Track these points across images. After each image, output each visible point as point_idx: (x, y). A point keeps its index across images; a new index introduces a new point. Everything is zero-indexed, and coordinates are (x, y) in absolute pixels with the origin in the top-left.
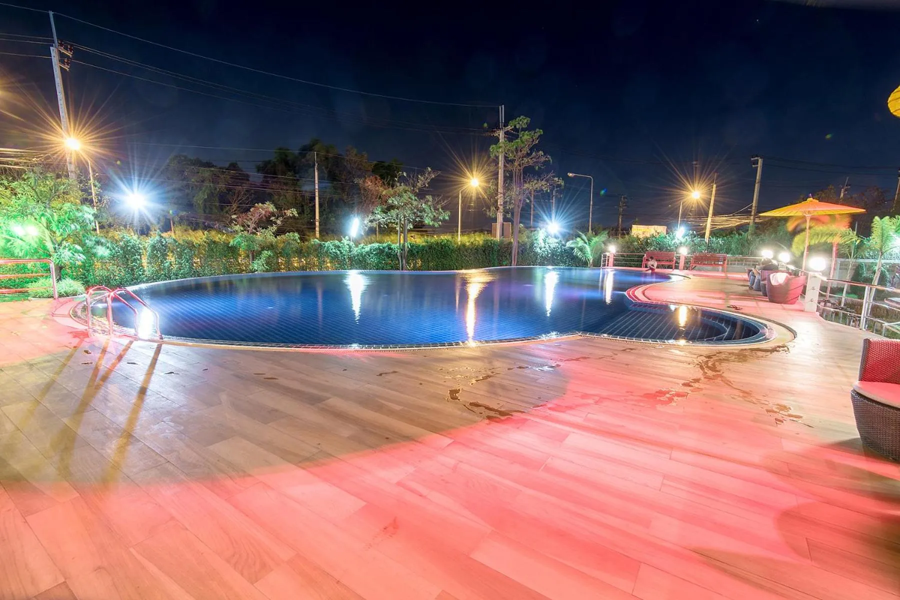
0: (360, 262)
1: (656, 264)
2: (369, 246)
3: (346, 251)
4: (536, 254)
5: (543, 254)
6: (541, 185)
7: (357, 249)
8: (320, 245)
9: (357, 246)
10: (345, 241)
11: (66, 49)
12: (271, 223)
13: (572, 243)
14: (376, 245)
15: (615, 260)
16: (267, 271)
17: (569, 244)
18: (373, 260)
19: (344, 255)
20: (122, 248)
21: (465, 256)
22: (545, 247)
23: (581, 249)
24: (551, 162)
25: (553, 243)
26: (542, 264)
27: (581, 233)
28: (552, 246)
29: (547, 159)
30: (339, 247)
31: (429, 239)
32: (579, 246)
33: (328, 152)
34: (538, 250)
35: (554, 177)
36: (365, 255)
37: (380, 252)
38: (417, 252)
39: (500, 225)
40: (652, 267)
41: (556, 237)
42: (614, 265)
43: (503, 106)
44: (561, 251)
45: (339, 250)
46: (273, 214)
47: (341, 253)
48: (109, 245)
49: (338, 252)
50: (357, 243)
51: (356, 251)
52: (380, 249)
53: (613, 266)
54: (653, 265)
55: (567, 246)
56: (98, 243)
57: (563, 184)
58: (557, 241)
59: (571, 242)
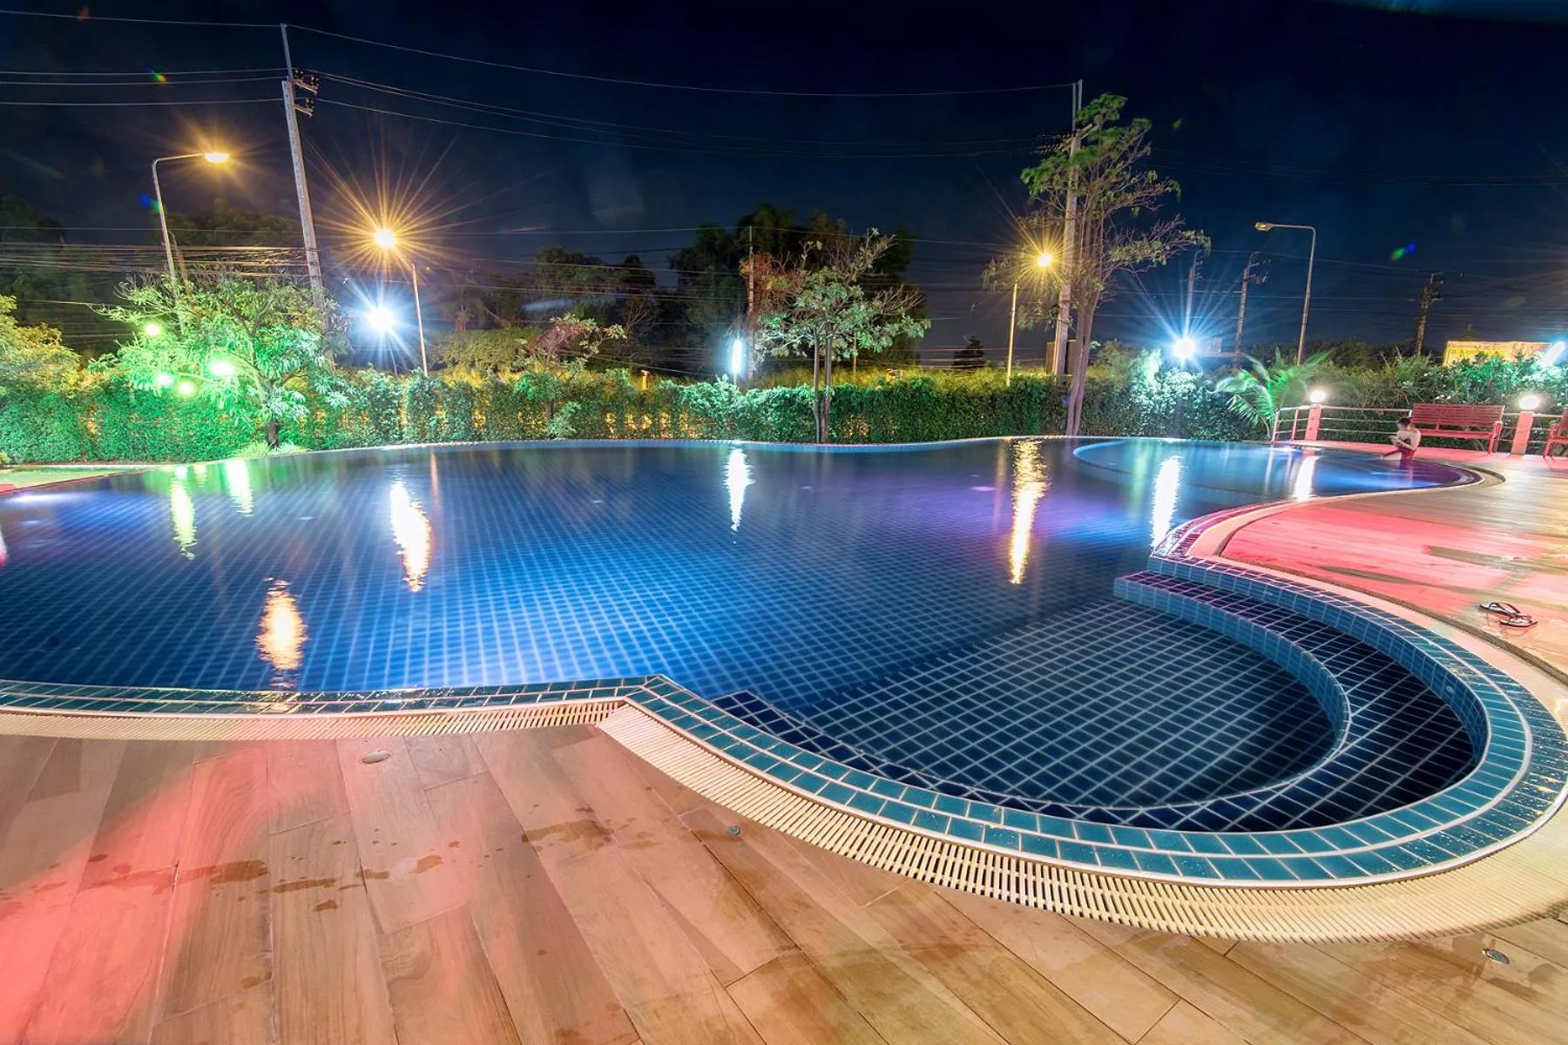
0: (748, 425)
1: (1417, 436)
2: (766, 392)
3: (723, 402)
4: (1135, 407)
5: (1154, 408)
6: (1153, 250)
7: (742, 398)
8: (675, 392)
9: (743, 392)
10: (722, 384)
11: (307, 81)
13: (1231, 383)
14: (778, 391)
15: (1323, 424)
16: (574, 436)
17: (1223, 385)
18: (771, 418)
19: (719, 410)
20: (371, 396)
21: (965, 411)
22: (1160, 393)
23: (1250, 397)
24: (1179, 194)
25: (1182, 382)
26: (1151, 431)
27: (1253, 360)
28: (1180, 390)
29: (1169, 189)
30: (711, 395)
31: (888, 378)
32: (1244, 388)
33: (777, 224)
34: (1143, 399)
35: (1185, 229)
36: (758, 410)
37: (788, 403)
38: (861, 404)
39: (1061, 346)
40: (1404, 444)
41: (1190, 369)
42: (1321, 436)
43: (1081, 82)
44: (1204, 402)
45: (710, 401)
47: (713, 406)
48: (351, 390)
49: (707, 404)
50: (744, 386)
51: (741, 401)
52: (786, 399)
53: (1318, 439)
54: (1407, 441)
55: (1217, 390)
56: (335, 388)
57: (1208, 245)
58: (1190, 378)
59: (1226, 381)
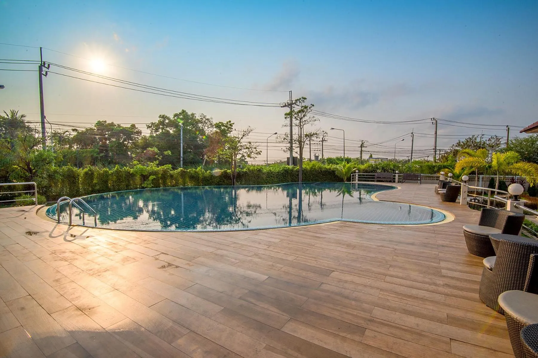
0: (208, 181)
2: (214, 171)
3: (200, 174)
4: (313, 175)
5: (317, 175)
7: (206, 173)
8: (185, 172)
10: (199, 169)
12: (156, 159)
14: (218, 171)
15: (359, 178)
16: (153, 187)
18: (216, 180)
19: (199, 177)
20: (68, 175)
21: (271, 176)
22: (318, 171)
26: (317, 180)
28: (323, 170)
34: (314, 172)
38: (243, 175)
39: (292, 158)
42: (359, 181)
45: (196, 174)
46: (157, 154)
50: (206, 170)
52: (220, 173)
55: (331, 170)
